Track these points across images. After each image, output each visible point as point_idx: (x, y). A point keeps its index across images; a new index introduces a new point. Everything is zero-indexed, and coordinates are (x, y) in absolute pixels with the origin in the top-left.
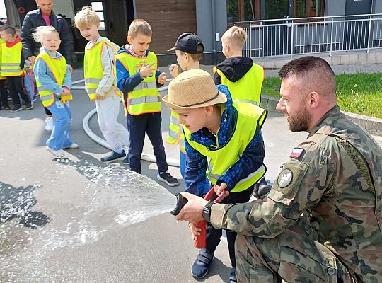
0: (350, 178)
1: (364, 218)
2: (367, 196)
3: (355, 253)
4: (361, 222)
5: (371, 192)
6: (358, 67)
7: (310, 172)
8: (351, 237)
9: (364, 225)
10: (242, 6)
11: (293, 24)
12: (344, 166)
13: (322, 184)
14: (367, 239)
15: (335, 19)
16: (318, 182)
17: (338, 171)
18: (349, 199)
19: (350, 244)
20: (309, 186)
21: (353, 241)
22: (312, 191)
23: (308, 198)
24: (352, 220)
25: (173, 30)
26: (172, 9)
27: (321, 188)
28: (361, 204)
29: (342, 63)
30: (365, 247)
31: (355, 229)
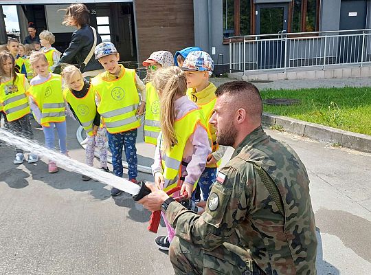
0: (263, 202)
1: (274, 235)
2: (277, 217)
3: (269, 264)
4: (272, 238)
5: (281, 214)
6: (350, 80)
7: (232, 197)
8: (265, 250)
9: (275, 240)
10: (237, 22)
11: (286, 39)
12: (257, 191)
13: (244, 206)
14: (277, 252)
15: (328, 34)
16: (240, 204)
17: (254, 195)
18: (260, 218)
19: (264, 255)
20: (233, 209)
21: (266, 253)
22: (236, 212)
23: (234, 217)
24: (264, 235)
25: (172, 44)
26: (171, 25)
27: (242, 209)
28: (271, 224)
29: (335, 76)
30: (277, 259)
31: (266, 242)
